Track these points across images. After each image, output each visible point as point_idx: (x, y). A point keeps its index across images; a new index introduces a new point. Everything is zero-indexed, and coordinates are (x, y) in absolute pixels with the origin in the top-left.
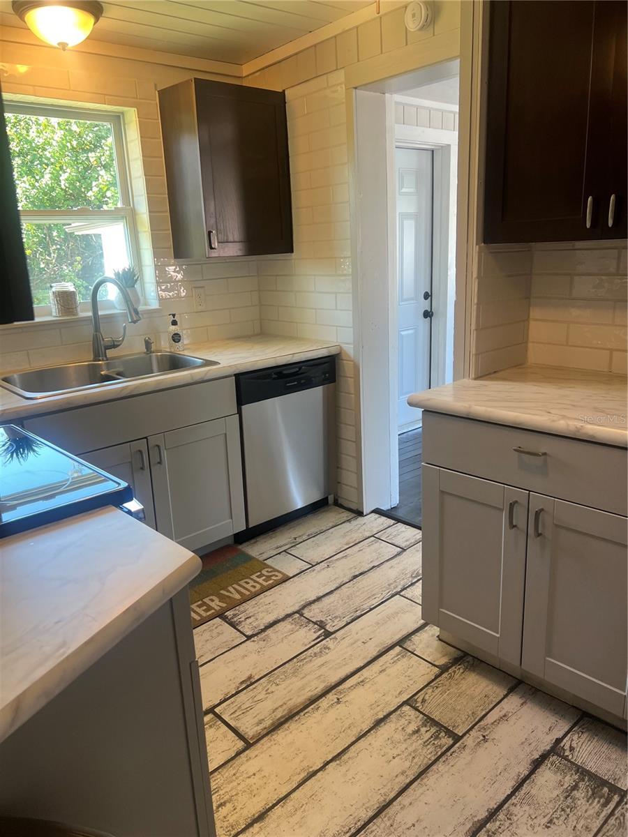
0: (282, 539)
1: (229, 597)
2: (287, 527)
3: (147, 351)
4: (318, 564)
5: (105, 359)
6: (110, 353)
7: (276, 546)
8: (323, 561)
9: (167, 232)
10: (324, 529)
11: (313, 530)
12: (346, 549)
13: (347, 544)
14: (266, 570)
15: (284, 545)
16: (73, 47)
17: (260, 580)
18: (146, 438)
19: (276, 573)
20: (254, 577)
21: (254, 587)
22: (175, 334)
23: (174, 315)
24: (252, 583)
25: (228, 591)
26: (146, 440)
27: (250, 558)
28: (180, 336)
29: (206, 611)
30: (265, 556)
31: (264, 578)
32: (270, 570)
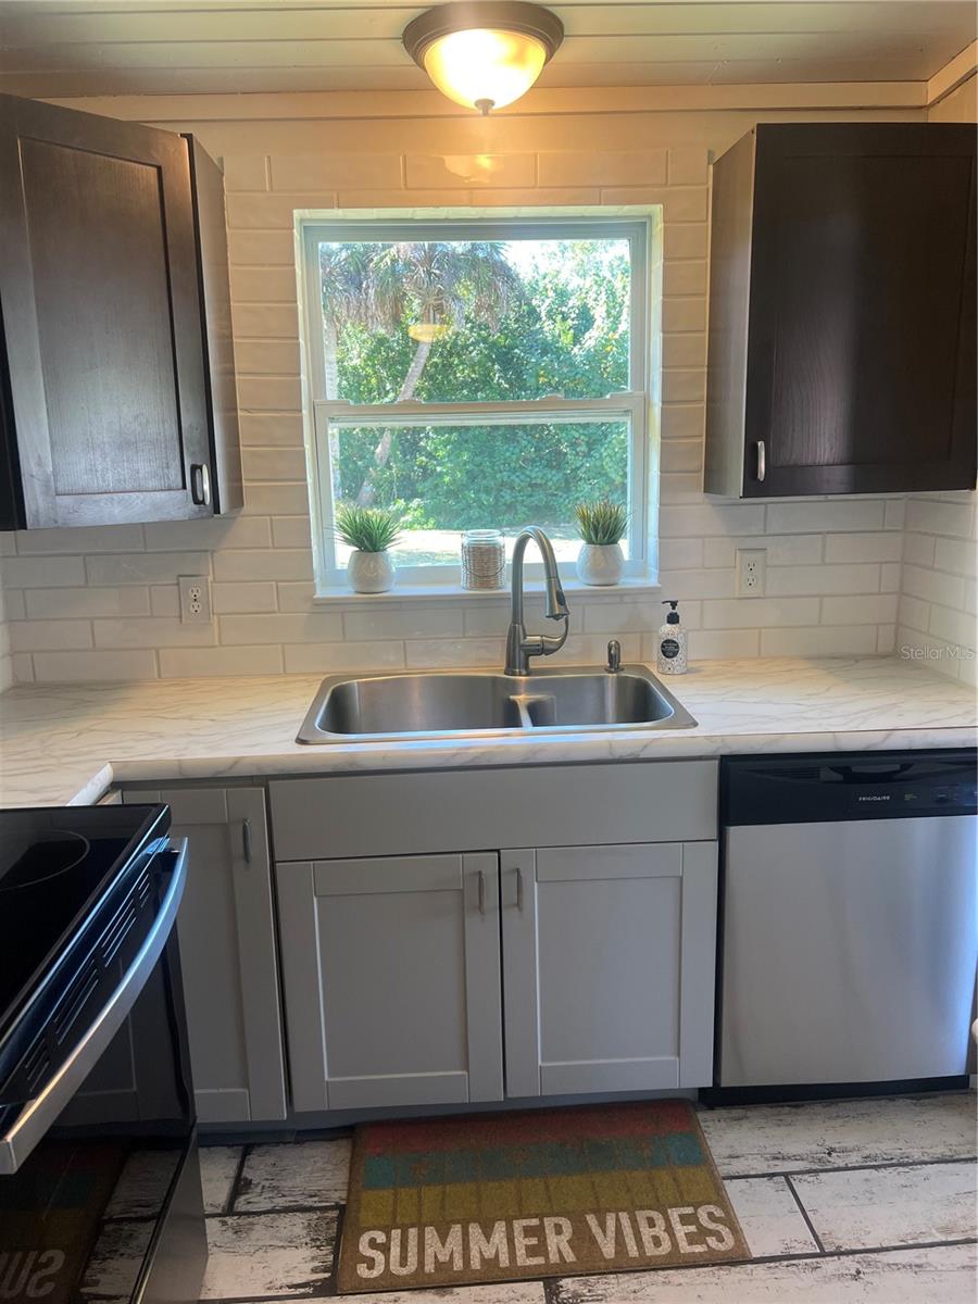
0: (800, 1137)
1: (593, 1241)
2: (833, 1110)
3: (611, 667)
4: (839, 1253)
5: (524, 672)
6: (536, 662)
7: (774, 1150)
8: (854, 1252)
9: (697, 440)
10: (916, 1155)
11: (886, 1147)
12: (932, 1245)
13: (946, 1230)
14: (712, 1208)
15: (795, 1158)
16: (503, 108)
17: (681, 1231)
18: (498, 851)
19: (725, 1231)
20: (674, 1214)
21: (657, 1241)
22: (667, 641)
23: (674, 604)
24: (660, 1230)
25: (603, 1225)
26: (496, 854)
27: (702, 1158)
28: (677, 647)
29: (532, 1251)
30: (738, 1167)
31: (692, 1228)
32: (718, 1213)
